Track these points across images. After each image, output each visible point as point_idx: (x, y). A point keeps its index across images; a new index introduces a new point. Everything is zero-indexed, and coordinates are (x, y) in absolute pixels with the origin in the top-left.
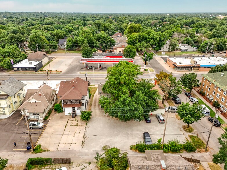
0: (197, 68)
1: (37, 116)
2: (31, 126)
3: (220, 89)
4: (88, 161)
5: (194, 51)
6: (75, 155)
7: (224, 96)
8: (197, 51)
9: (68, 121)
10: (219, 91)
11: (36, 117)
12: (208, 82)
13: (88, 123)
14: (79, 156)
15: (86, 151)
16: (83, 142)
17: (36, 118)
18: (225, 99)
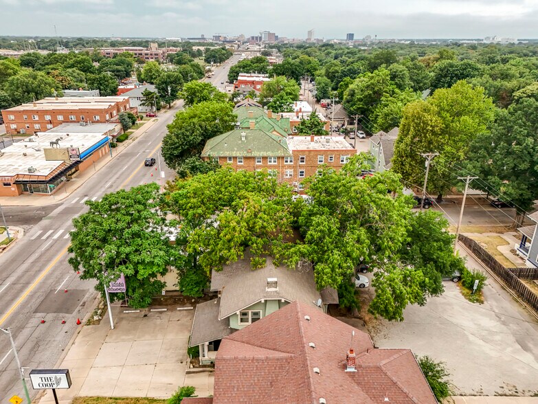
0: (75, 168)
3: (273, 160)
12: (228, 161)
18: (292, 170)
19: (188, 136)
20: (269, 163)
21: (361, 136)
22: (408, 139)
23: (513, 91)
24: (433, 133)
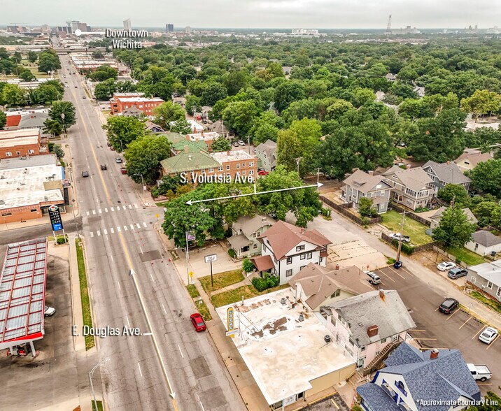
19: (150, 161)
20: (209, 172)
21: (242, 144)
22: (284, 151)
23: (326, 107)
24: (297, 147)
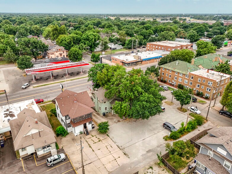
0: (140, 63)
1: (48, 148)
2: (52, 163)
3: (181, 74)
4: (148, 167)
5: (121, 49)
6: (131, 167)
7: (186, 79)
8: (123, 48)
9: (86, 141)
10: (181, 76)
11: (47, 150)
12: (167, 71)
13: (109, 135)
14: (135, 167)
15: (136, 159)
16: (125, 152)
17: (46, 152)
18: (188, 81)
20: (180, 75)
